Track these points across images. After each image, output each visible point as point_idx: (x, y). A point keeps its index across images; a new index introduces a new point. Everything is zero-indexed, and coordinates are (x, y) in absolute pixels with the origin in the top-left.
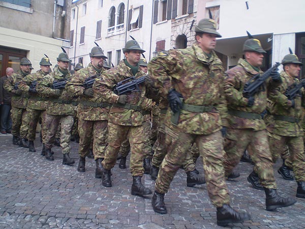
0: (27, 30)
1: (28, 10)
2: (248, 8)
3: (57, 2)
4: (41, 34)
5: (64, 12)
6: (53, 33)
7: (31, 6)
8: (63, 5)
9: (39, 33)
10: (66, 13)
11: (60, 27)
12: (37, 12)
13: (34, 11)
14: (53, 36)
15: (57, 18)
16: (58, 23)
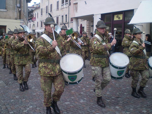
0: (5, 18)
1: (5, 10)
2: (86, 4)
3: (17, 6)
4: (11, 19)
5: (20, 9)
6: (16, 18)
7: (6, 9)
8: (19, 6)
9: (10, 18)
10: (21, 9)
11: (19, 15)
12: (9, 11)
13: (7, 10)
14: (16, 19)
15: (17, 12)
16: (18, 13)
